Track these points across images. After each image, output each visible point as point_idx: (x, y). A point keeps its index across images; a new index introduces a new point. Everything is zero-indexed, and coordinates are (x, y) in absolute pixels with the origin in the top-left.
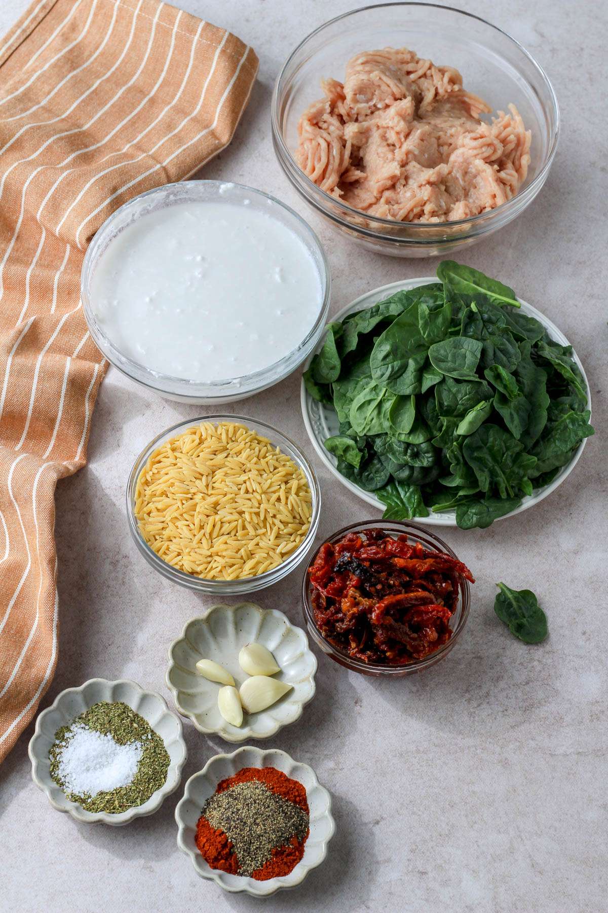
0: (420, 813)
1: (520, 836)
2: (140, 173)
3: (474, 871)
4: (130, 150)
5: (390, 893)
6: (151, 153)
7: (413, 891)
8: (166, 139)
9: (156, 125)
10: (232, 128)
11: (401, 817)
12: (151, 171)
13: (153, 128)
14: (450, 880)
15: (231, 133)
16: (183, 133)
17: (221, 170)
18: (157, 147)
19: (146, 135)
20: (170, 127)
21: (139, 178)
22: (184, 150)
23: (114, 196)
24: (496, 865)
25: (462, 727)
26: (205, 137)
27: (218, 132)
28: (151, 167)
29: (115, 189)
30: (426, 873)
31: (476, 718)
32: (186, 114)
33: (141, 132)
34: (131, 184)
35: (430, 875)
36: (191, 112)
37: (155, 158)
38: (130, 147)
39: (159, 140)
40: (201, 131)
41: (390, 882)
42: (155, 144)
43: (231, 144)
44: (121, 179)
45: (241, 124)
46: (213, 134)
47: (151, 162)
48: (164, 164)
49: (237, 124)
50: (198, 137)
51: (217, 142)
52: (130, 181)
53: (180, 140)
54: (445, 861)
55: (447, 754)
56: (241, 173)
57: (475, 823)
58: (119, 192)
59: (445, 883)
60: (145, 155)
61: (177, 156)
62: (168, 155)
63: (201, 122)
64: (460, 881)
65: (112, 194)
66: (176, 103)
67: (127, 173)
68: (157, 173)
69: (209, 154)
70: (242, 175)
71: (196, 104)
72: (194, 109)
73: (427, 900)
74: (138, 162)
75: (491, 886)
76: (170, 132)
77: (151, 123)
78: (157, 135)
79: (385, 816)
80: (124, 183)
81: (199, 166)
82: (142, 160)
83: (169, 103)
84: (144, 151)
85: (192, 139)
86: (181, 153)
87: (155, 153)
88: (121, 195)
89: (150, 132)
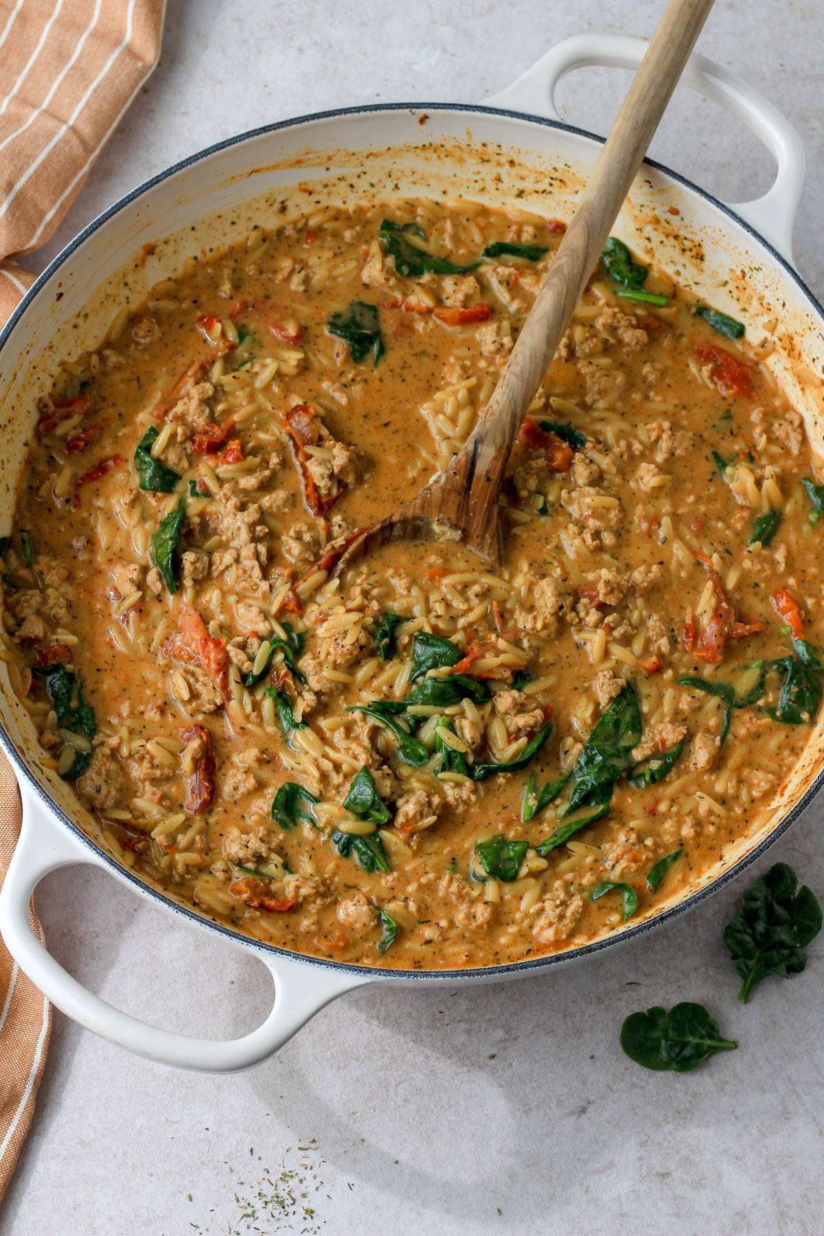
0: (643, 1084)
1: (794, 1091)
2: (38, 148)
3: (737, 1158)
4: (13, 108)
5: (622, 1215)
6: (45, 105)
7: (655, 1206)
8: (61, 77)
9: (40, 56)
10: (157, 35)
11: (616, 1095)
12: (56, 139)
13: (37, 63)
14: (705, 1178)
15: (157, 44)
16: (84, 61)
17: (152, 111)
18: (51, 94)
19: (29, 76)
20: (61, 55)
21: (41, 157)
22: (95, 91)
23: (12, 196)
24: (767, 1142)
25: (680, 940)
26: (120, 60)
27: (138, 46)
28: (53, 134)
29: (10, 186)
30: (667, 1174)
31: (699, 922)
32: (81, 28)
33: (18, 73)
34: (31, 171)
35: (676, 1175)
36: (88, 22)
37: (54, 115)
38: (10, 102)
39: (51, 80)
40: (110, 52)
41: (619, 1197)
42: (46, 89)
43: (159, 65)
44: (15, 165)
45: (168, 29)
46: (130, 52)
47: (50, 123)
48: (71, 122)
49: (162, 30)
50: (110, 63)
51: (140, 64)
52: (28, 165)
53: (82, 74)
54: (693, 1151)
55: (666, 985)
56: (183, 110)
57: (726, 1083)
58: (17, 187)
59: (698, 1184)
60: (36, 112)
61: (87, 105)
62: (72, 106)
63: (107, 37)
64: (720, 1177)
65: (7, 194)
66: (60, 14)
67: (20, 153)
68: (64, 141)
69: (133, 88)
70: (185, 114)
71: (92, 8)
72: (91, 16)
73: (677, 1215)
74: (30, 127)
75: (766, 1176)
76: (65, 63)
77: (31, 53)
78: (45, 74)
79: (593, 1097)
80: (21, 171)
81: (123, 111)
82: (35, 123)
83: (50, 15)
84: (34, 106)
85: (101, 69)
86: (91, 96)
87: (51, 104)
88: (21, 192)
89: (33, 70)
